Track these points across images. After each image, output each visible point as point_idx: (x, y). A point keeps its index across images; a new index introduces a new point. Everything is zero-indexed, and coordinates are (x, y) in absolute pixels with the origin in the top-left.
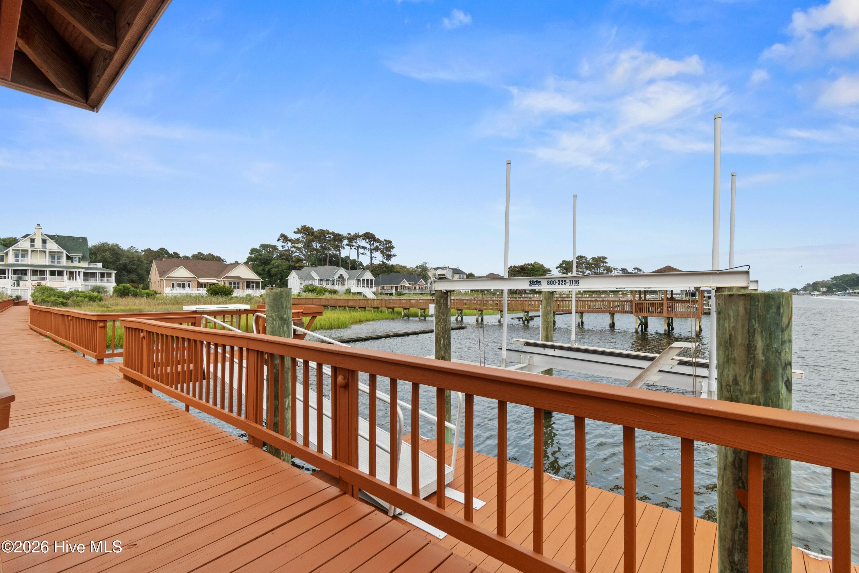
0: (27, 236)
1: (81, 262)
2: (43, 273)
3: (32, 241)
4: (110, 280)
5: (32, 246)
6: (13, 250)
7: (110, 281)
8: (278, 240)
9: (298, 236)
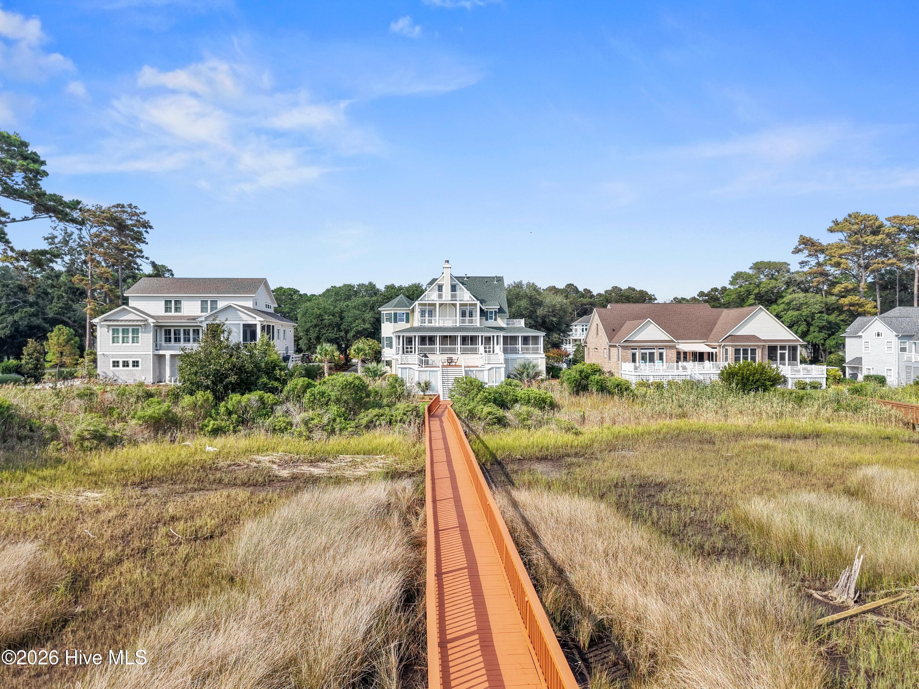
0: (434, 280)
1: (499, 319)
2: (453, 339)
3: (440, 288)
4: (537, 349)
5: (440, 296)
6: (419, 304)
7: (536, 351)
8: (797, 251)
9: (837, 238)
